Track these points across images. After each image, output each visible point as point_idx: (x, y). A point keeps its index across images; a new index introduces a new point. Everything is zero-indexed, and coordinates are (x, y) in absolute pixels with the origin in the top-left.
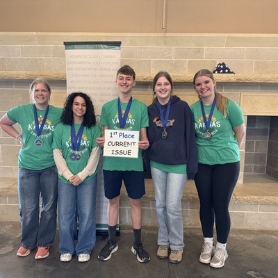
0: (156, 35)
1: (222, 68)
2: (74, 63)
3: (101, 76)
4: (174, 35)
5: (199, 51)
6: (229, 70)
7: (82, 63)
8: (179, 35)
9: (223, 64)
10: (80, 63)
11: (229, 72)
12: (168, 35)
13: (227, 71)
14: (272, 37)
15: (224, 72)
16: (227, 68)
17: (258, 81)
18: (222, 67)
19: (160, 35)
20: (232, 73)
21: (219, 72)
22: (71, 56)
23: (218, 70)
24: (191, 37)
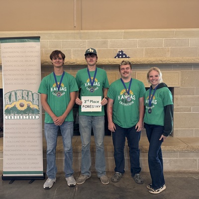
0: (73, 31)
1: (121, 55)
2: (6, 52)
3: (26, 61)
4: (86, 31)
5: (105, 43)
6: (126, 55)
7: (13, 52)
8: (90, 31)
9: (122, 52)
10: (11, 52)
11: (126, 57)
12: (82, 31)
13: (124, 56)
14: (156, 32)
15: (122, 57)
16: (125, 54)
17: (146, 63)
18: (121, 53)
19: (76, 31)
20: (129, 57)
21: (119, 57)
22: (4, 48)
23: (118, 55)
24: (98, 33)
